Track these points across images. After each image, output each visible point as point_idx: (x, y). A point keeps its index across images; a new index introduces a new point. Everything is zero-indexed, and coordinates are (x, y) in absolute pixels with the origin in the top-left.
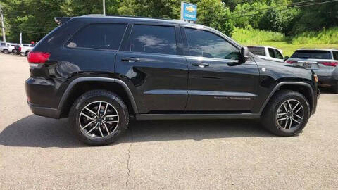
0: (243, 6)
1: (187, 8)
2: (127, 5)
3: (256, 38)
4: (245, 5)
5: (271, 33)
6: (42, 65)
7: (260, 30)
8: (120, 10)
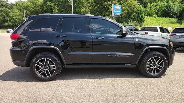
0: (151, 4)
1: (116, 7)
2: (86, 8)
3: (159, 21)
4: (153, 3)
5: (169, 18)
6: (16, 40)
7: (162, 17)
8: (82, 10)
